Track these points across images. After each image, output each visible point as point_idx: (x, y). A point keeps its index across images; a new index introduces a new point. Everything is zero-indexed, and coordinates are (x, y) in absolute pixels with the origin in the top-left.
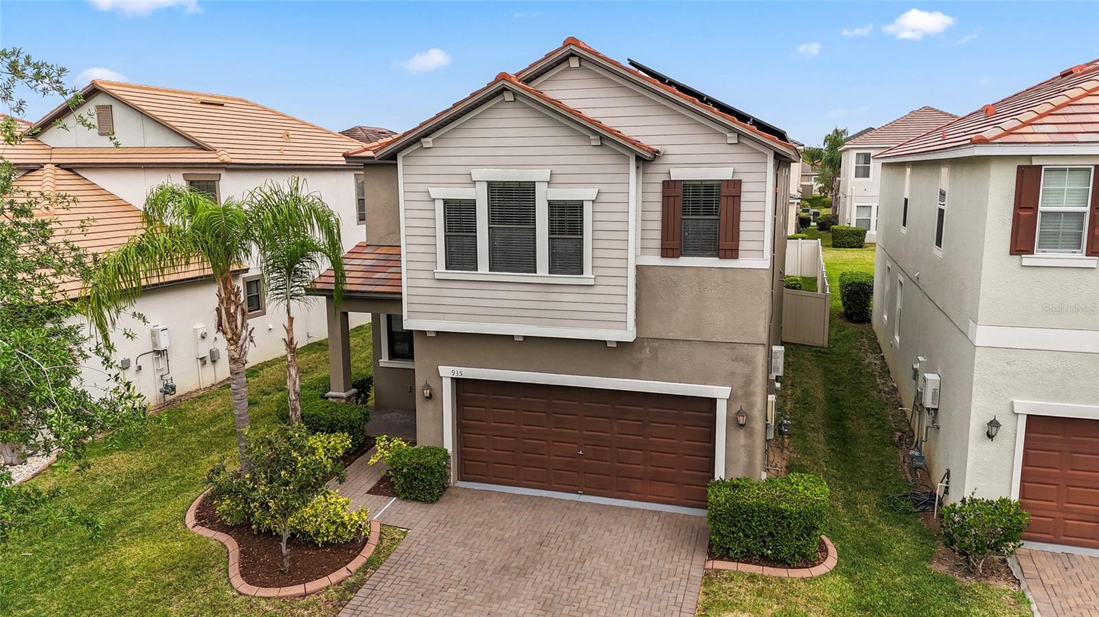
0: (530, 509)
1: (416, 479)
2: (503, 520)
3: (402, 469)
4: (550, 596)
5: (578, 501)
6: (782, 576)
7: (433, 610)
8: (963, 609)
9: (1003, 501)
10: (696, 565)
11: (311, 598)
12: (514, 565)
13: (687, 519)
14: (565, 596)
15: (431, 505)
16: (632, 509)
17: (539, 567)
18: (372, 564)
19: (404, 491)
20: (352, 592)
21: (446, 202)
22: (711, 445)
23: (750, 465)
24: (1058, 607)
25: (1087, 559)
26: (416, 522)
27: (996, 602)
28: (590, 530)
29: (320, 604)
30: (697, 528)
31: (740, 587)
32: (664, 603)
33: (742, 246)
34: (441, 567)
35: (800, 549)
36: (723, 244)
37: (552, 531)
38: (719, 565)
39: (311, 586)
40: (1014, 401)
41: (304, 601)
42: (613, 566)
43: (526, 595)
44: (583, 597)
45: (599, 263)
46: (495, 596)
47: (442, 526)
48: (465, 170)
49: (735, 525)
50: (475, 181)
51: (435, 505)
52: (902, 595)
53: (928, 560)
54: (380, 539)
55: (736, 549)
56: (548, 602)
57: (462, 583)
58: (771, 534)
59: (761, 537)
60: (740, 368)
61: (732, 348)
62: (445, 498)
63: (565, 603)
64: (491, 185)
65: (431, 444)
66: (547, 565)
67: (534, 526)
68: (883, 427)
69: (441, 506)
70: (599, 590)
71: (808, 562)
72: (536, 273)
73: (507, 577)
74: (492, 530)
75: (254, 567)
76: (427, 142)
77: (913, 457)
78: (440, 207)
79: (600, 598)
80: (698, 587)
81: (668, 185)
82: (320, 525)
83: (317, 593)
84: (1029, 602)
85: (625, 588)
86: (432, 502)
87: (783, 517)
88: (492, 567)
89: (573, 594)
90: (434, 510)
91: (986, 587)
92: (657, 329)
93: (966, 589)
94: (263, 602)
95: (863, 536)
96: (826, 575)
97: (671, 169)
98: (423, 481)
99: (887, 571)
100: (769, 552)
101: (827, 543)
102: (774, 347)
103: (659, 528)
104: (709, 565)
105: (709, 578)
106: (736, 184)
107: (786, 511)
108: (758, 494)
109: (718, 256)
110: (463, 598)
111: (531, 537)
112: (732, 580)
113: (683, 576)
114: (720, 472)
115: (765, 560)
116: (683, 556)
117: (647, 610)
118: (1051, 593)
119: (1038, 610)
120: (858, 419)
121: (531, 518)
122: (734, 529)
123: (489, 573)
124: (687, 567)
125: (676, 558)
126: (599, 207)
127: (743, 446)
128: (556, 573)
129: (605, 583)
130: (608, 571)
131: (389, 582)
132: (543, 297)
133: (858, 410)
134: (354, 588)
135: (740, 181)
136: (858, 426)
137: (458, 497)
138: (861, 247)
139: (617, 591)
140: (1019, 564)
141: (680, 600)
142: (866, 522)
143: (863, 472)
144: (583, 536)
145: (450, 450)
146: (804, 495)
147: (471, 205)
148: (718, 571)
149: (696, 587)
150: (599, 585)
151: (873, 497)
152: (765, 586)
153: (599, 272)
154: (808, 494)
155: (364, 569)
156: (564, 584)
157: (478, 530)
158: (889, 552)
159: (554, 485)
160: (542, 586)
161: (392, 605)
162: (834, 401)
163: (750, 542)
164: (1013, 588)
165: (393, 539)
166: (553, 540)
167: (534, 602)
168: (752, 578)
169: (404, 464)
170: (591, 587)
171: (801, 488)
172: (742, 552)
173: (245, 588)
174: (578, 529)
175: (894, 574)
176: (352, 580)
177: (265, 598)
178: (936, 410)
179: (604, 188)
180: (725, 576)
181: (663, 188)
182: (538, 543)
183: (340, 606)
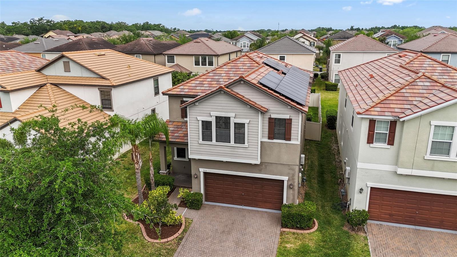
0: (228, 211)
1: (193, 203)
2: (221, 215)
3: (189, 200)
4: (238, 240)
5: (242, 209)
6: (302, 232)
7: (205, 245)
8: (350, 241)
9: (364, 211)
10: (278, 230)
11: (170, 242)
12: (226, 230)
13: (275, 214)
14: (242, 240)
15: (198, 211)
16: (259, 211)
17: (233, 231)
18: (185, 231)
19: (190, 206)
20: (181, 240)
21: (202, 121)
22: (282, 192)
23: (294, 199)
24: (375, 241)
25: (386, 226)
26: (195, 216)
27: (359, 239)
28: (247, 218)
29: (173, 244)
30: (278, 217)
31: (290, 236)
32: (269, 242)
33: (292, 137)
34: (205, 232)
35: (307, 225)
36: (286, 137)
37: (236, 219)
38: (284, 229)
39: (169, 239)
40: (367, 183)
41: (167, 244)
42: (254, 231)
43: (231, 240)
44: (247, 240)
45: (250, 141)
46: (222, 241)
47: (203, 218)
48: (209, 112)
49: (289, 219)
50: (212, 116)
51: (199, 211)
52: (334, 237)
53: (343, 226)
54: (186, 223)
55: (289, 225)
56: (237, 242)
57: (212, 237)
58: (299, 221)
59: (296, 222)
60: (291, 172)
61: (289, 166)
62: (202, 208)
63: (242, 242)
64: (217, 117)
65: (198, 192)
66: (235, 230)
67: (230, 218)
68: (335, 177)
69: (201, 211)
70: (251, 238)
71: (309, 228)
72: (230, 143)
73: (225, 235)
74: (218, 219)
75: (150, 233)
76: (197, 104)
77: (342, 192)
78: (200, 123)
79: (251, 241)
80: (279, 237)
81: (270, 119)
82: (169, 220)
83: (171, 241)
84: (368, 239)
85: (258, 237)
86: (198, 209)
87: (302, 217)
88: (220, 232)
89: (244, 240)
90: (199, 212)
91: (357, 235)
92: (267, 160)
93: (352, 235)
94: (156, 244)
95: (326, 218)
96: (314, 232)
97: (271, 115)
98: (196, 204)
99: (331, 229)
100: (299, 226)
101: (315, 221)
102: (301, 155)
103: (267, 217)
104: (282, 229)
105: (282, 234)
106: (290, 120)
107: (303, 215)
108: (296, 210)
109: (285, 140)
110: (213, 242)
111: (230, 221)
112: (288, 234)
113: (274, 233)
114: (285, 202)
115: (297, 228)
116: (274, 227)
117: (265, 244)
118: (374, 237)
119: (370, 242)
120: (328, 174)
121: (229, 215)
122: (289, 220)
123: (219, 233)
124: (275, 230)
125: (272, 227)
126: (250, 125)
127: (292, 194)
128: (238, 233)
129: (253, 236)
130: (253, 232)
131: (191, 237)
132: (233, 150)
133: (328, 170)
134: (181, 239)
135: (292, 119)
136: (328, 177)
137: (206, 207)
138: (336, 91)
139: (256, 238)
140: (367, 228)
141: (274, 241)
142: (327, 214)
143: (328, 195)
144: (245, 221)
145: (203, 193)
146: (309, 209)
147: (210, 123)
148: (284, 231)
149: (278, 237)
150: (251, 236)
151: (330, 204)
152: (297, 236)
153: (249, 144)
154: (310, 209)
155: (183, 233)
156: (241, 237)
157: (214, 219)
158: (332, 223)
159: (235, 203)
160: (235, 237)
161: (193, 244)
162: (321, 166)
163: (293, 223)
164: (364, 235)
165: (189, 223)
166: (236, 222)
167: (234, 242)
168: (294, 234)
169: (190, 199)
170: (249, 237)
171: (308, 207)
172: (291, 226)
173: (150, 240)
174: (243, 218)
175: (333, 231)
176: (180, 236)
177: (156, 243)
178: (349, 178)
179: (251, 120)
180: (286, 233)
181: (269, 120)
182: (232, 223)
183: (178, 245)
